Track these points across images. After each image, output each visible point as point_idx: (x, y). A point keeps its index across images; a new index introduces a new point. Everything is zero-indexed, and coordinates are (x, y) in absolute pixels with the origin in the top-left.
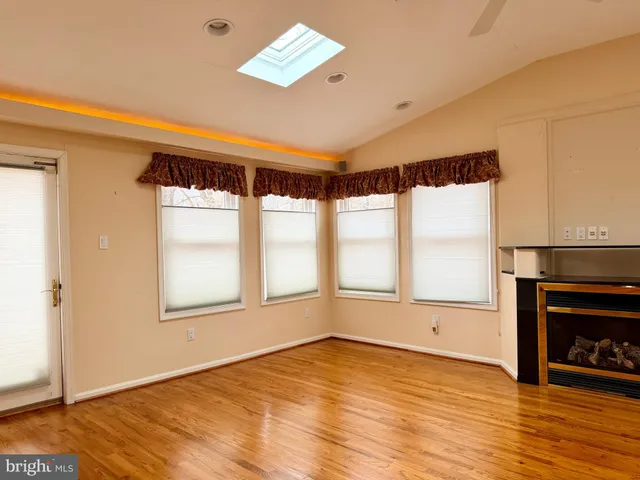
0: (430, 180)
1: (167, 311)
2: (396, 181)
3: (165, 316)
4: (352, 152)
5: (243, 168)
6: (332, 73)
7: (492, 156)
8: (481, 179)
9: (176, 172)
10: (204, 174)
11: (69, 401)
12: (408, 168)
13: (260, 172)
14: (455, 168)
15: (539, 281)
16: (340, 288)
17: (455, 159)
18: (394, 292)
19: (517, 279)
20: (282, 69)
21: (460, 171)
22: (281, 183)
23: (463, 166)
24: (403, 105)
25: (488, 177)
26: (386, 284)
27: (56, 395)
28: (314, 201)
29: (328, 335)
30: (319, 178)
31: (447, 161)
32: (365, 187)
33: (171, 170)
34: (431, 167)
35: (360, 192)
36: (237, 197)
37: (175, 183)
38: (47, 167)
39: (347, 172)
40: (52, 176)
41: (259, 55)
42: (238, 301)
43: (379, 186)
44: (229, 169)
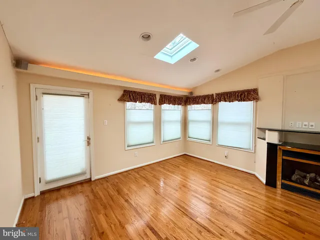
0: (227, 100)
1: (128, 147)
2: (212, 99)
3: (127, 148)
4: (195, 88)
5: (155, 95)
6: (192, 58)
7: (255, 91)
8: (250, 100)
9: (132, 97)
10: (142, 97)
11: (93, 180)
12: (218, 95)
13: (161, 96)
14: (238, 95)
15: (279, 145)
16: (189, 137)
17: (238, 92)
18: (210, 141)
19: (268, 143)
20: (172, 57)
21: (240, 96)
22: (169, 100)
23: (241, 94)
24: (218, 71)
25: (254, 99)
26: (207, 137)
27: (88, 177)
28: (180, 106)
29: (184, 153)
30: (183, 98)
31: (235, 92)
32: (200, 101)
33: (130, 96)
34: (227, 94)
35: (198, 103)
36: (153, 105)
37: (131, 101)
38: (85, 96)
39: (193, 95)
40: (87, 99)
41: (162, 51)
42: (153, 142)
43: (205, 101)
44: (151, 95)
